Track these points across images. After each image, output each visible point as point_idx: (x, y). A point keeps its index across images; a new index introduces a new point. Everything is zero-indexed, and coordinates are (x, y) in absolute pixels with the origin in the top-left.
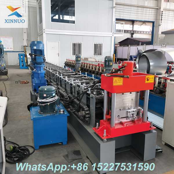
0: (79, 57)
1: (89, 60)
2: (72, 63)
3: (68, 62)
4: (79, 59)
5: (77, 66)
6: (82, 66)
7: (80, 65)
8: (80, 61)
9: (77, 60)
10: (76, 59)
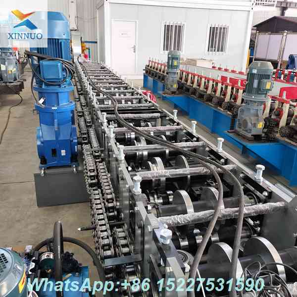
0: (177, 59)
1: (199, 64)
2: (160, 71)
3: (151, 67)
4: (175, 63)
5: (171, 79)
6: (181, 78)
7: (177, 77)
8: (177, 67)
9: (170, 66)
10: (168, 62)
